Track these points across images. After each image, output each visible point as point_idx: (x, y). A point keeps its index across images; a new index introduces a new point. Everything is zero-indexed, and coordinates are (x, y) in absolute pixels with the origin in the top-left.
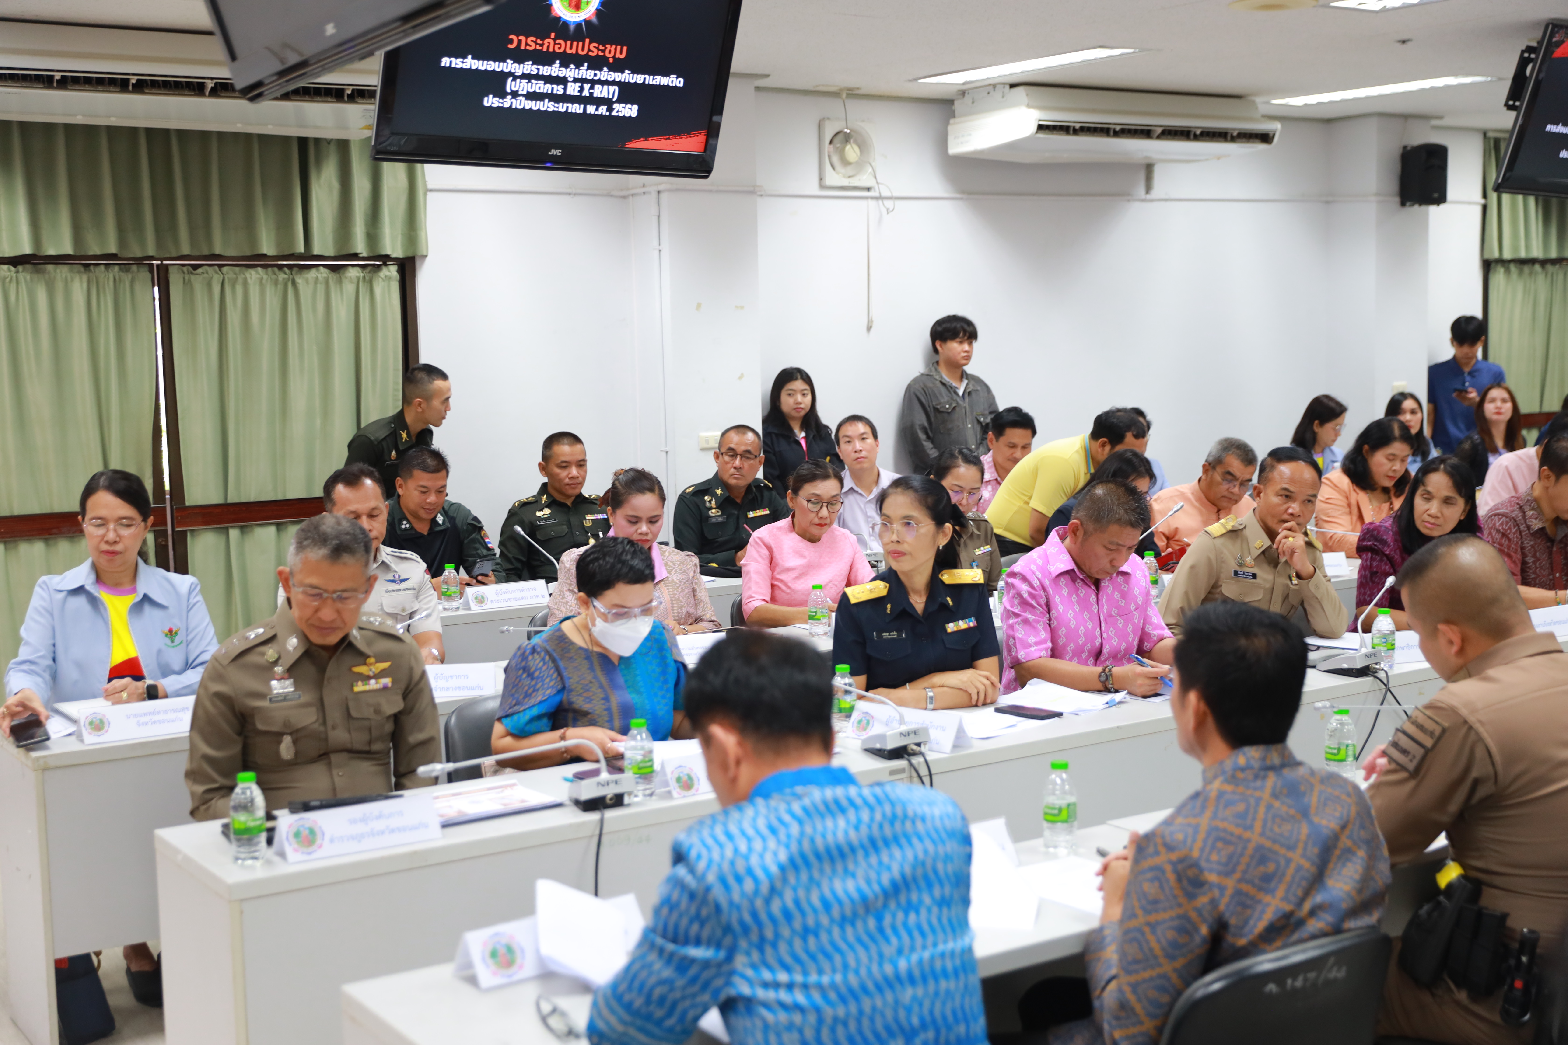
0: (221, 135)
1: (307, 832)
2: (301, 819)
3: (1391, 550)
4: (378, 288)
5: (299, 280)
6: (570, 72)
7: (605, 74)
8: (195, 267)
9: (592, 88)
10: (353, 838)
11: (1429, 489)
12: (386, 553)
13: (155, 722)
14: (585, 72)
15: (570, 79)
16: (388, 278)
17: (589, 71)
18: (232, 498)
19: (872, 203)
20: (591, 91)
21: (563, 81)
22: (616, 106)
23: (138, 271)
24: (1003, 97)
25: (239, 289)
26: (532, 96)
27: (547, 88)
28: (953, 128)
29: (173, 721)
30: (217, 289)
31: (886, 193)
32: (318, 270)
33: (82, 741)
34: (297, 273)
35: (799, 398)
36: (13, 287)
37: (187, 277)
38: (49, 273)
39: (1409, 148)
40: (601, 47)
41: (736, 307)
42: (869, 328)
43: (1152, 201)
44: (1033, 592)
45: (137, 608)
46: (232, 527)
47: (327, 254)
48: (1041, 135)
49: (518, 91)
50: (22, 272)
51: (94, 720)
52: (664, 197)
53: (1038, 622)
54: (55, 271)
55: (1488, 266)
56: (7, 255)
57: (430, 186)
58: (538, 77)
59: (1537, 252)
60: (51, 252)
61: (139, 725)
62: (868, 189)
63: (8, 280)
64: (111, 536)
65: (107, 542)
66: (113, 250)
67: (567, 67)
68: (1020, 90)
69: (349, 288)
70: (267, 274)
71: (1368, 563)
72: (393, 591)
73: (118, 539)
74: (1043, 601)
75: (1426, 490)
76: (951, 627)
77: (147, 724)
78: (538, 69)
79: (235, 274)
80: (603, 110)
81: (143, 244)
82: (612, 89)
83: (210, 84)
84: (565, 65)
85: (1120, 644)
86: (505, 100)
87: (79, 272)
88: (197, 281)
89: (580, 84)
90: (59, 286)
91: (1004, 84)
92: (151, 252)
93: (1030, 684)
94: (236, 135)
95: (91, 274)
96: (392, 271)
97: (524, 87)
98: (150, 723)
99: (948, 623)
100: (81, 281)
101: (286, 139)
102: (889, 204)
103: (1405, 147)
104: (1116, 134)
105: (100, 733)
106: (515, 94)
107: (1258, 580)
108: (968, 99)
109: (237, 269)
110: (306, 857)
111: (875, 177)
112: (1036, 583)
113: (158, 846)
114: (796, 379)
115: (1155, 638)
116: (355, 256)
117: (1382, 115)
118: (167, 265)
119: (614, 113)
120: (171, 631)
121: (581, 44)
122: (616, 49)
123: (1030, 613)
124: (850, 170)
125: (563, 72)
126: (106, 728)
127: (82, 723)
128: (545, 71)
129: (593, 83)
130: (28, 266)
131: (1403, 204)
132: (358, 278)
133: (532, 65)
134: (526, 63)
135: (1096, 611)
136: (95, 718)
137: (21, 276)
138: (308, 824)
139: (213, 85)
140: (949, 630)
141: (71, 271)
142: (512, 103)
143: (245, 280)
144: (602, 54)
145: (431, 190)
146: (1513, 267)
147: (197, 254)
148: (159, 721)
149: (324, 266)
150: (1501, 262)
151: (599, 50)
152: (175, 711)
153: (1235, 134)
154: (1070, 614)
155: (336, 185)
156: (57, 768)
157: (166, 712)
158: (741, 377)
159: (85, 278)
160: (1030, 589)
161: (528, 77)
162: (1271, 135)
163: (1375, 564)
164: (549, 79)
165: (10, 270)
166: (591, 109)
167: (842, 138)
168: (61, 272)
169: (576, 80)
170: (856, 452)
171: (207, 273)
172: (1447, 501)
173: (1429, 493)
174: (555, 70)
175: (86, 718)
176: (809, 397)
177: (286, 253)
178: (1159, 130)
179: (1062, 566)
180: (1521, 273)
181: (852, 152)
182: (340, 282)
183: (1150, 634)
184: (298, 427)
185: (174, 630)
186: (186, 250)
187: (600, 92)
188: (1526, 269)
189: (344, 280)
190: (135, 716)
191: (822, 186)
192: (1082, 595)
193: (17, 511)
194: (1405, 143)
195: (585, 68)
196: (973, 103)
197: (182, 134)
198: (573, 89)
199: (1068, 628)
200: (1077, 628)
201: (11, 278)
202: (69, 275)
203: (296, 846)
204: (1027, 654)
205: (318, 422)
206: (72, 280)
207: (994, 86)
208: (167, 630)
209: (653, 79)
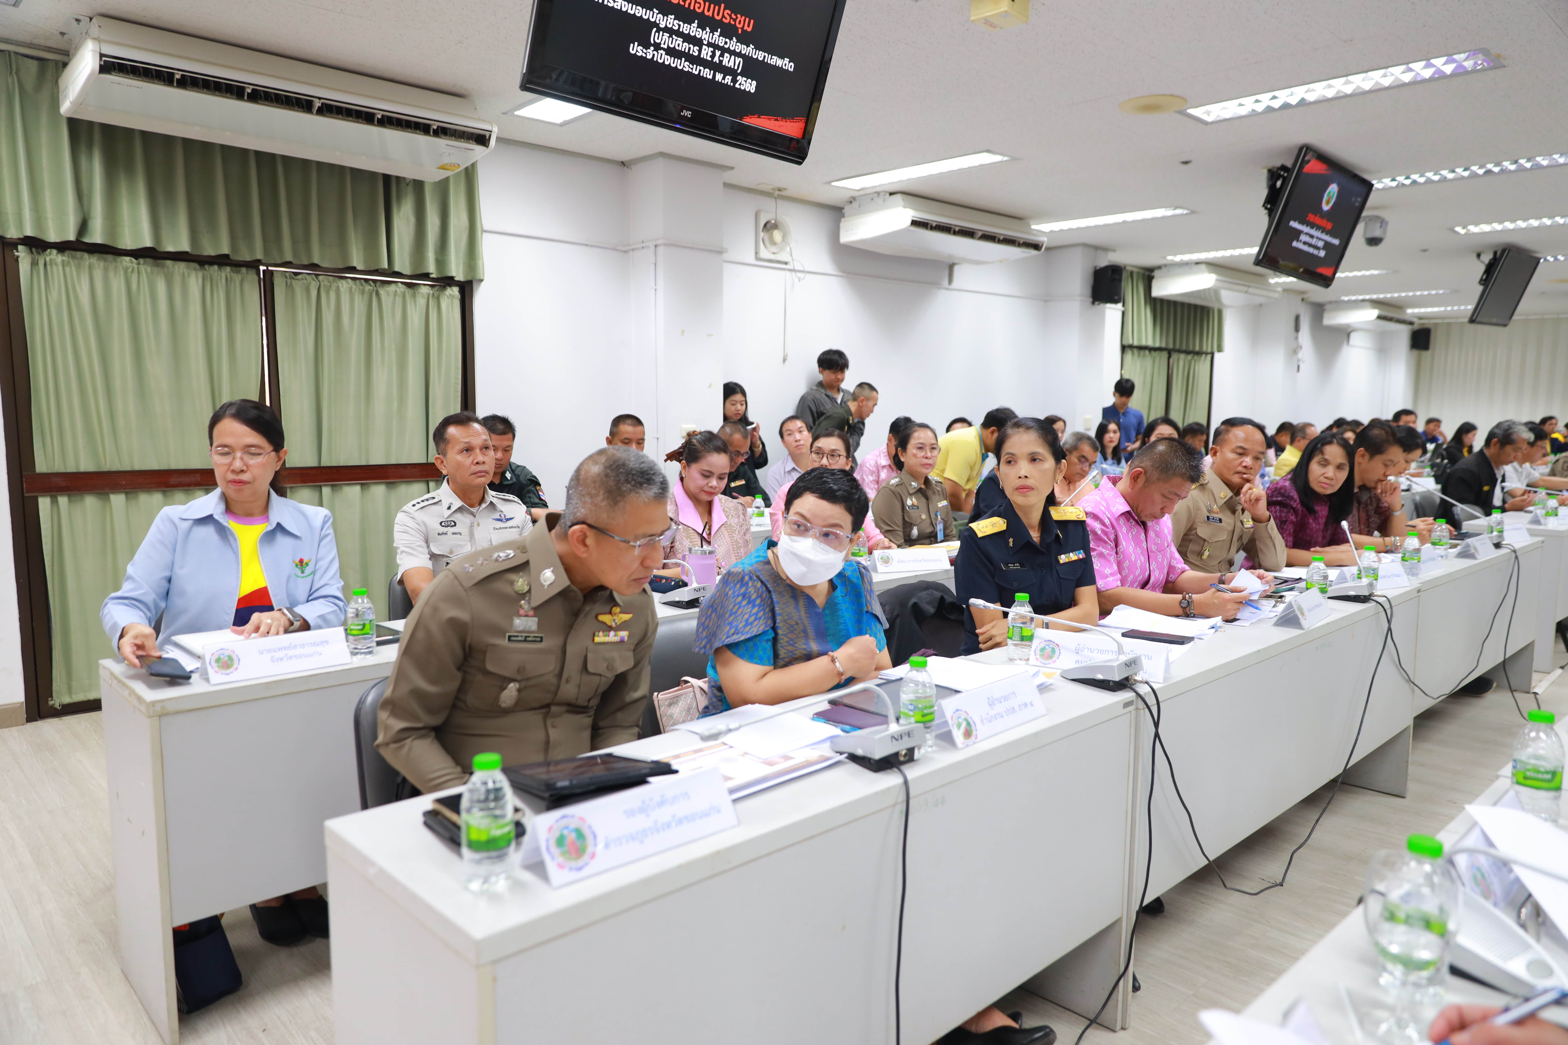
0: (319, 164)
1: (573, 835)
2: (564, 817)
3: (1297, 504)
4: (444, 303)
5: (382, 292)
6: (705, 35)
7: (733, 45)
8: (296, 274)
9: (722, 55)
10: (632, 838)
11: (1326, 457)
12: (492, 495)
13: (291, 658)
14: (717, 38)
15: (705, 42)
16: (452, 297)
17: (721, 38)
18: (325, 462)
19: (788, 273)
20: (721, 58)
21: (698, 42)
22: (739, 77)
23: (247, 273)
24: (884, 201)
25: (333, 295)
26: (671, 52)
27: (685, 47)
28: (843, 224)
29: (311, 656)
30: (314, 293)
31: (798, 267)
32: (397, 286)
33: (207, 680)
34: (380, 286)
35: (739, 407)
36: (134, 278)
37: (289, 281)
38: (168, 267)
39: (1098, 268)
40: (733, 16)
41: (708, 335)
42: (784, 360)
43: (952, 290)
44: (1106, 529)
45: (269, 537)
46: (324, 485)
47: (404, 273)
48: (913, 228)
49: (660, 44)
50: (143, 264)
51: (222, 656)
52: (660, 249)
53: (1111, 555)
54: (173, 266)
55: (1124, 348)
56: (129, 248)
57: (485, 228)
58: (679, 34)
59: (1150, 343)
60: (170, 248)
61: (274, 662)
62: (786, 263)
63: (130, 270)
64: (238, 464)
65: (233, 471)
66: (225, 250)
67: (703, 29)
68: (899, 196)
69: (421, 301)
70: (355, 284)
71: (1278, 514)
72: (501, 528)
73: (245, 468)
74: (1112, 537)
75: (1324, 458)
76: (1063, 559)
77: (282, 659)
78: (679, 25)
79: (329, 282)
80: (728, 79)
81: (252, 249)
82: (738, 60)
83: (317, 104)
84: (702, 26)
85: (1160, 575)
86: (648, 50)
87: (195, 269)
88: (298, 286)
89: (712, 49)
90: (177, 280)
91: (886, 192)
92: (259, 256)
93: (1116, 610)
94: (332, 166)
95: (205, 272)
96: (455, 291)
97: (664, 40)
98: (285, 659)
99: (1060, 555)
100: (197, 277)
101: (373, 175)
102: (799, 275)
103: (1096, 267)
104: (955, 233)
105: (228, 671)
106: (657, 47)
107: (1223, 524)
108: (855, 204)
109: (331, 278)
110: (575, 875)
111: (791, 255)
112: (1107, 522)
113: (328, 842)
114: (738, 393)
115: (1179, 571)
116: (426, 276)
117: (1086, 245)
118: (272, 271)
119: (737, 86)
120: (301, 561)
121: (717, 7)
122: (745, 21)
123: (1103, 547)
124: (773, 249)
125: (699, 34)
126: (235, 666)
127: (208, 661)
128: (685, 28)
129: (724, 50)
130: (149, 260)
131: (1093, 303)
132: (429, 295)
133: (674, 19)
134: (670, 16)
135: (1145, 547)
136: (223, 654)
137: (143, 268)
138: (574, 824)
139: (320, 105)
140: (1061, 562)
141: (188, 268)
142: (654, 55)
143: (338, 288)
144: (733, 23)
145: (486, 231)
146: (1135, 351)
147: (298, 263)
148: (295, 656)
149: (402, 283)
150: (1131, 347)
151: (731, 18)
152: (314, 644)
153: (1021, 242)
154: (1131, 549)
155: (412, 219)
156: (177, 713)
157: (303, 646)
158: (710, 386)
159: (200, 274)
160: (1102, 527)
161: (670, 31)
162: (1041, 245)
163: (1283, 515)
164: (688, 38)
165: (131, 261)
166: (719, 77)
167: (769, 227)
168: (179, 268)
169: (709, 45)
170: (796, 441)
171: (306, 279)
172: (1339, 467)
173: (1326, 460)
174: (692, 29)
175: (212, 655)
176: (744, 406)
177: (372, 269)
178: (980, 234)
179: (1121, 507)
180: (1139, 355)
181: (777, 235)
182: (414, 296)
183: (1175, 567)
184: (379, 407)
185: (305, 561)
186: (289, 258)
187: (729, 61)
188: (1142, 352)
189: (417, 294)
190: (269, 651)
191: (757, 258)
192: (1134, 533)
193: (137, 467)
194: (1096, 265)
195: (718, 34)
196: (860, 207)
197: (286, 159)
198: (706, 53)
199: (1130, 561)
200: (1136, 561)
201: (133, 268)
202: (186, 271)
203: (560, 859)
204: (1106, 583)
205: (395, 405)
206: (189, 275)
207: (878, 193)
208: (297, 561)
209: (771, 59)
